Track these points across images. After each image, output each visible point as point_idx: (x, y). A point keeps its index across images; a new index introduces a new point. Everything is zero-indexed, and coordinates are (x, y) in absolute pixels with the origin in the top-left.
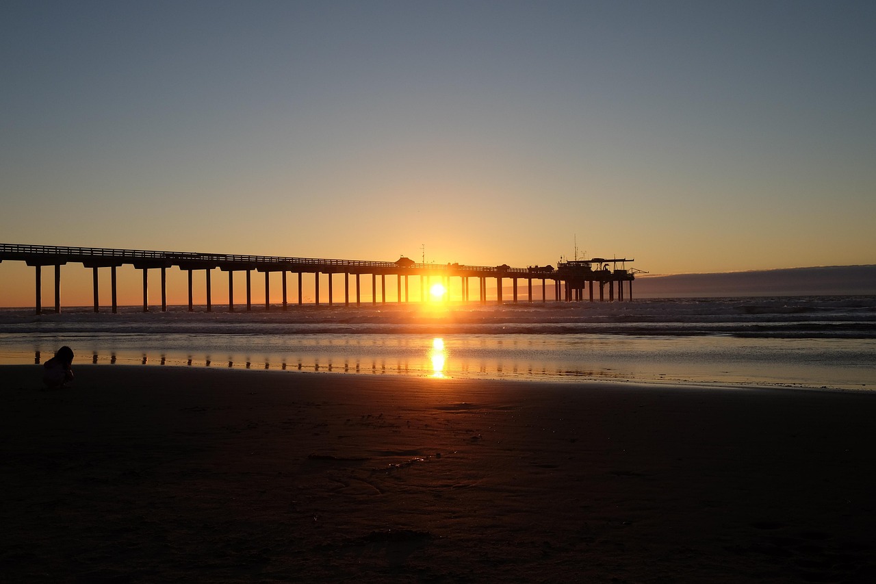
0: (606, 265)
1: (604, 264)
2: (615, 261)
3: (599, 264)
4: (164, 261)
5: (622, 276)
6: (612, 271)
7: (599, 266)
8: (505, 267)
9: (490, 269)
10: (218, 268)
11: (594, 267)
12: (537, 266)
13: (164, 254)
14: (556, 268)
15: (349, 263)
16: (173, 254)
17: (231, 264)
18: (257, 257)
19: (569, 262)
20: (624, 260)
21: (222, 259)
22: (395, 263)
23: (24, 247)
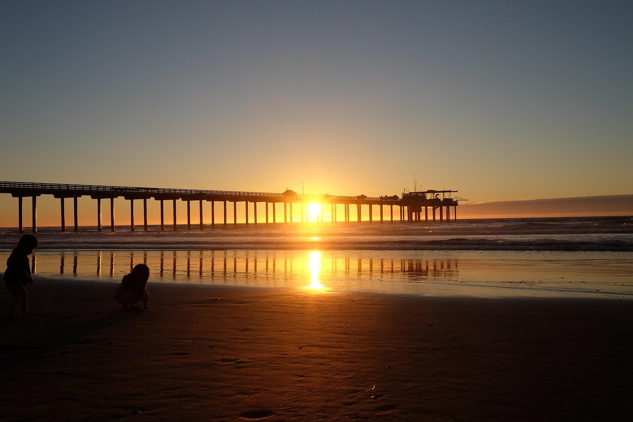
0: (437, 195)
1: (435, 194)
2: (444, 192)
3: (432, 194)
4: (112, 193)
5: (449, 203)
6: (442, 199)
7: (432, 195)
8: (363, 197)
9: (352, 198)
10: (152, 198)
11: (429, 196)
12: (386, 196)
13: (112, 188)
14: (401, 197)
15: (248, 194)
16: (119, 188)
17: (162, 195)
18: (186, 190)
19: (410, 193)
20: (450, 191)
21: (155, 191)
22: (283, 194)
23: (10, 183)
